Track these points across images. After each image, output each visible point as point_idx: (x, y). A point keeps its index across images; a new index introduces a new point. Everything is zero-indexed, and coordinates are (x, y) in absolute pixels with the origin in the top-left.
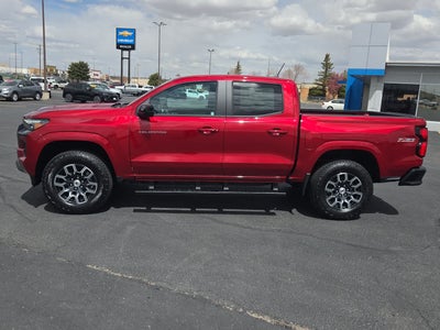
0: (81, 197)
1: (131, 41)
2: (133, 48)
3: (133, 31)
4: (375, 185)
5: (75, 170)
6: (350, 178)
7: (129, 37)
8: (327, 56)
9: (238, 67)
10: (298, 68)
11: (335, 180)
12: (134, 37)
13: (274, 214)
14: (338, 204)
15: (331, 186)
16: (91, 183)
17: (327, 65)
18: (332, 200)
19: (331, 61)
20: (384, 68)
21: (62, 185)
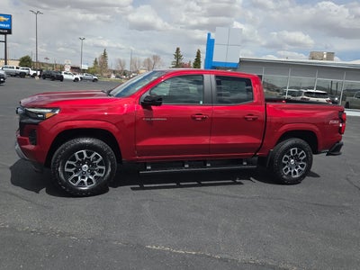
0: (89, 180)
1: (8, 26)
2: (9, 32)
3: (10, 16)
4: (314, 156)
5: (85, 156)
6: (299, 151)
7: (5, 22)
8: (178, 49)
9: (105, 54)
10: (156, 58)
11: (289, 154)
12: (10, 22)
13: (240, 183)
14: (290, 173)
15: (286, 159)
16: (99, 167)
17: (178, 56)
18: (286, 170)
19: (181, 54)
20: (238, 62)
21: (72, 170)
